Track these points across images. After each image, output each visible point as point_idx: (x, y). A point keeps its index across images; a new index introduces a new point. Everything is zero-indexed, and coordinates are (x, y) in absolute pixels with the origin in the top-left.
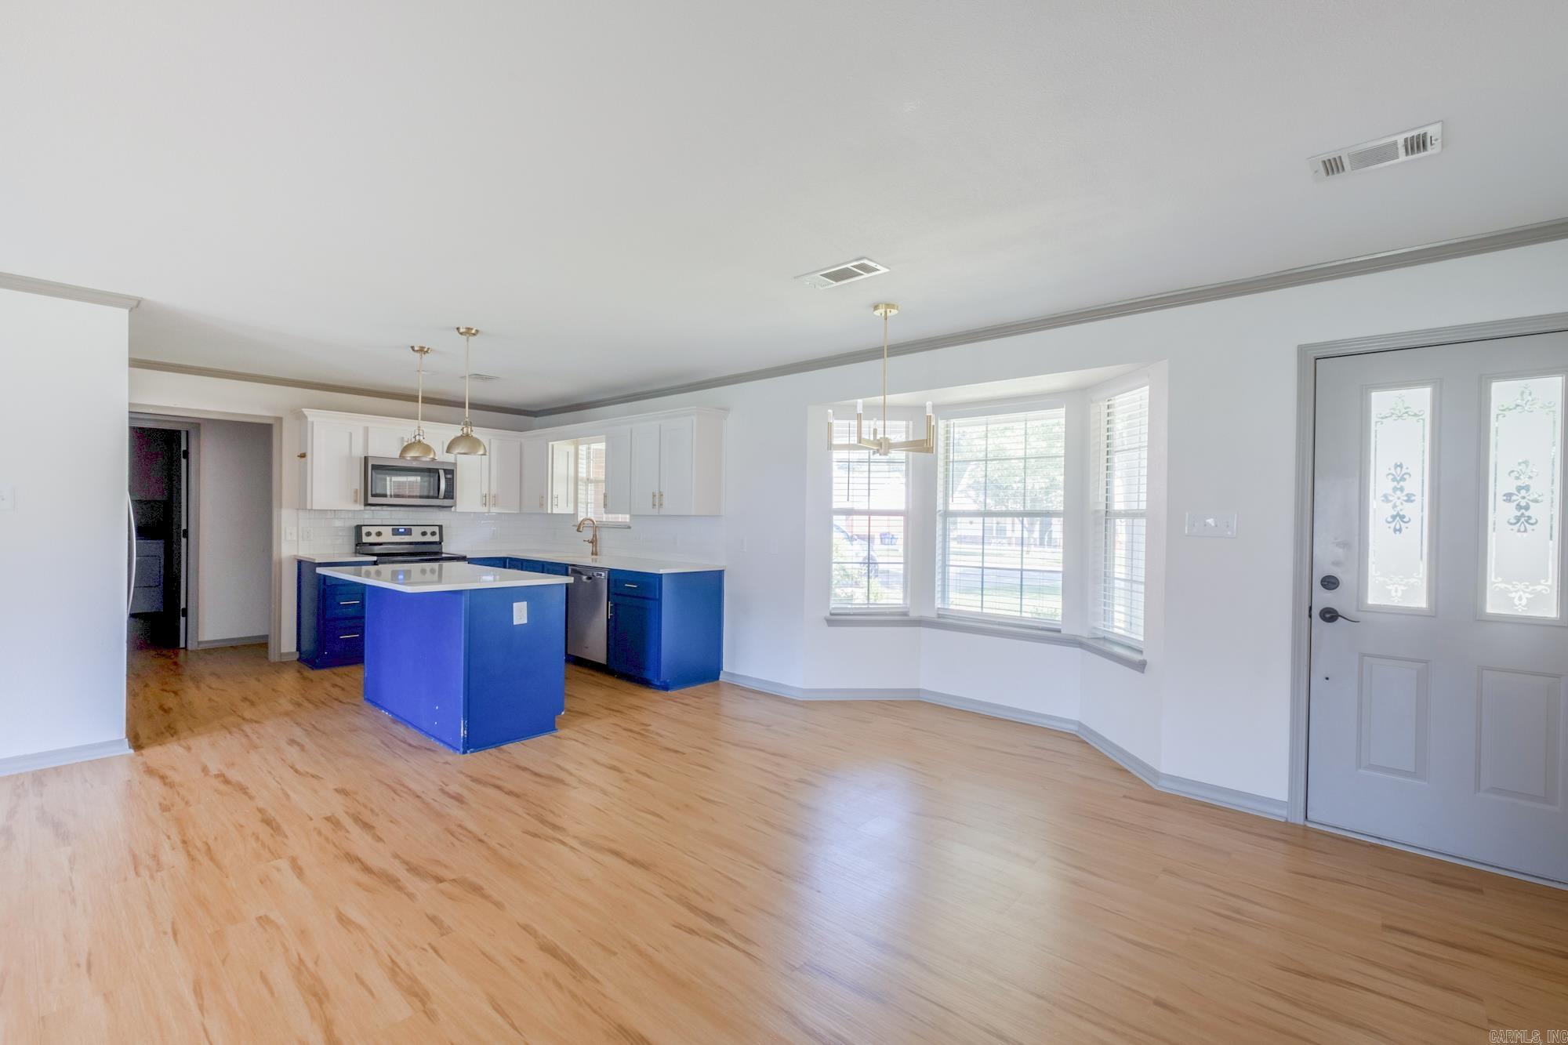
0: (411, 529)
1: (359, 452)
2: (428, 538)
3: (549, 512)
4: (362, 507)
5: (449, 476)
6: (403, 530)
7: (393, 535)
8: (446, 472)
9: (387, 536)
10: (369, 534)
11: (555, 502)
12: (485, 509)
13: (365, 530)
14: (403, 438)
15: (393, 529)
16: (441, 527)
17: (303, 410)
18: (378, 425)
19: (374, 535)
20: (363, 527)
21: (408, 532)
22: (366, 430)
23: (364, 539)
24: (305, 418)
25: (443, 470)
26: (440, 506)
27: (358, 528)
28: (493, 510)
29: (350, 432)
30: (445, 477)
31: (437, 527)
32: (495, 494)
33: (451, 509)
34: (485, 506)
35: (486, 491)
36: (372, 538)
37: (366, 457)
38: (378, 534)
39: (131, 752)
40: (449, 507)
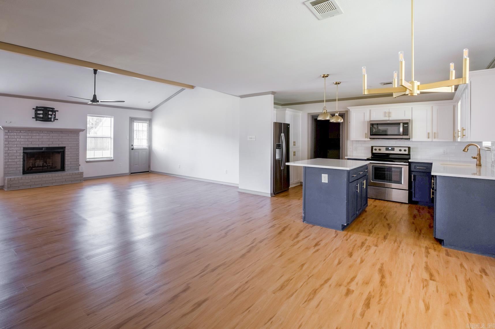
0: (394, 148)
1: (367, 119)
2: (403, 152)
4: (369, 139)
5: (406, 125)
6: (391, 148)
7: (386, 150)
8: (404, 124)
9: (384, 151)
10: (376, 150)
12: (430, 140)
13: (374, 148)
14: (385, 112)
15: (386, 148)
16: (409, 148)
17: (348, 107)
18: (374, 108)
20: (374, 147)
21: (393, 149)
22: (370, 111)
23: (374, 151)
24: (349, 110)
25: (401, 124)
26: (402, 139)
27: (372, 147)
28: (434, 140)
29: (364, 113)
30: (403, 126)
31: (407, 148)
32: (435, 133)
33: (411, 140)
34: (429, 138)
35: (430, 131)
36: (378, 151)
37: (370, 121)
38: (380, 150)
39: (270, 197)
40: (410, 139)
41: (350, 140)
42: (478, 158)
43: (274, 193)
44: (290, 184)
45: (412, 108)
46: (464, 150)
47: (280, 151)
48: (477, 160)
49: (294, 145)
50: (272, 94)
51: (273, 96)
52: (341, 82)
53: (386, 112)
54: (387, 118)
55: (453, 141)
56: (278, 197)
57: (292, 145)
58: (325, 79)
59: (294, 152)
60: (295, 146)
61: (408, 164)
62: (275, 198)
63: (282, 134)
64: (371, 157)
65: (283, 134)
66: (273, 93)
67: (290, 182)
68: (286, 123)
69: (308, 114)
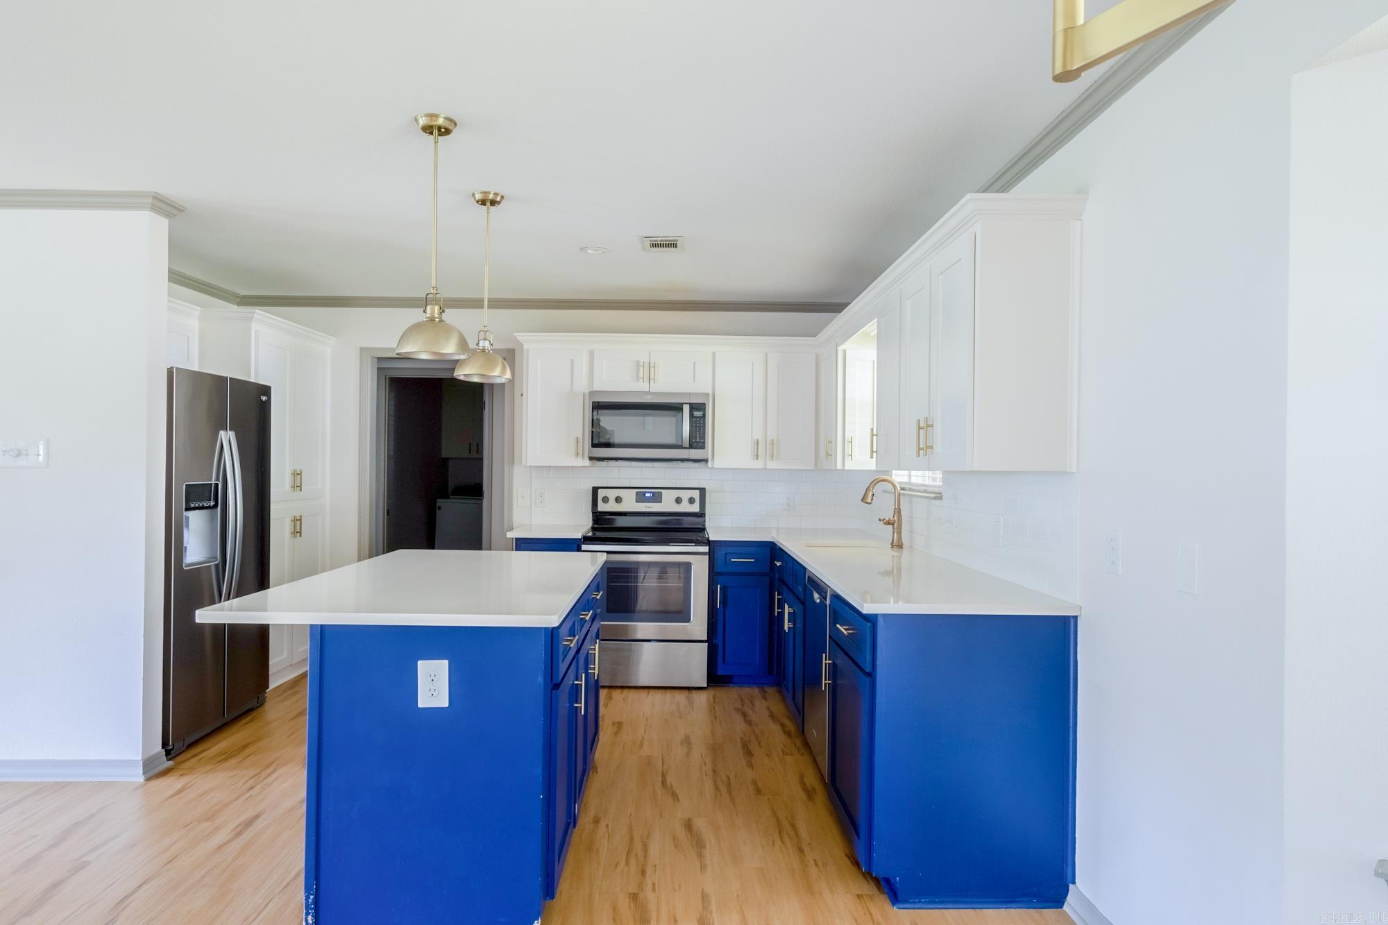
0: (661, 494)
1: (582, 386)
2: (685, 507)
3: (839, 467)
4: (587, 463)
5: (698, 413)
6: (651, 495)
7: (637, 502)
8: (694, 407)
9: (630, 503)
10: (606, 499)
11: (848, 451)
12: (759, 465)
13: (601, 493)
14: (639, 362)
15: (637, 492)
16: (702, 491)
17: (515, 334)
18: (604, 345)
19: (612, 500)
20: (599, 490)
21: (657, 498)
22: (592, 353)
23: (602, 507)
24: (522, 346)
25: (684, 406)
26: (683, 460)
27: (595, 491)
28: (772, 465)
29: (572, 360)
30: (692, 416)
31: (698, 491)
32: (773, 440)
33: (710, 464)
34: (757, 459)
35: (759, 435)
36: (611, 507)
37: (592, 393)
38: (618, 500)
39: (141, 779)
40: (706, 461)
41: (524, 463)
42: (896, 525)
43: (168, 753)
44: (270, 673)
45: (714, 354)
46: (863, 500)
47: (213, 519)
48: (894, 528)
49: (297, 486)
50: (154, 209)
51: (163, 223)
52: (502, 197)
53: (642, 364)
54: (642, 386)
55: (813, 468)
56: (192, 769)
57: (287, 486)
58: (436, 142)
59: (297, 521)
60: (297, 493)
61: (705, 549)
62: (171, 784)
63: (222, 433)
64: (593, 529)
65: (227, 437)
66: (163, 206)
67: (270, 663)
68: (252, 380)
69: (363, 350)
